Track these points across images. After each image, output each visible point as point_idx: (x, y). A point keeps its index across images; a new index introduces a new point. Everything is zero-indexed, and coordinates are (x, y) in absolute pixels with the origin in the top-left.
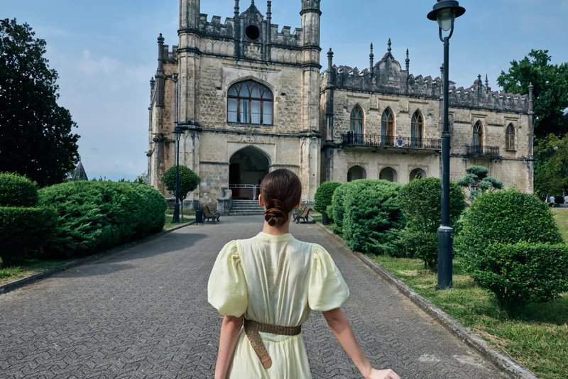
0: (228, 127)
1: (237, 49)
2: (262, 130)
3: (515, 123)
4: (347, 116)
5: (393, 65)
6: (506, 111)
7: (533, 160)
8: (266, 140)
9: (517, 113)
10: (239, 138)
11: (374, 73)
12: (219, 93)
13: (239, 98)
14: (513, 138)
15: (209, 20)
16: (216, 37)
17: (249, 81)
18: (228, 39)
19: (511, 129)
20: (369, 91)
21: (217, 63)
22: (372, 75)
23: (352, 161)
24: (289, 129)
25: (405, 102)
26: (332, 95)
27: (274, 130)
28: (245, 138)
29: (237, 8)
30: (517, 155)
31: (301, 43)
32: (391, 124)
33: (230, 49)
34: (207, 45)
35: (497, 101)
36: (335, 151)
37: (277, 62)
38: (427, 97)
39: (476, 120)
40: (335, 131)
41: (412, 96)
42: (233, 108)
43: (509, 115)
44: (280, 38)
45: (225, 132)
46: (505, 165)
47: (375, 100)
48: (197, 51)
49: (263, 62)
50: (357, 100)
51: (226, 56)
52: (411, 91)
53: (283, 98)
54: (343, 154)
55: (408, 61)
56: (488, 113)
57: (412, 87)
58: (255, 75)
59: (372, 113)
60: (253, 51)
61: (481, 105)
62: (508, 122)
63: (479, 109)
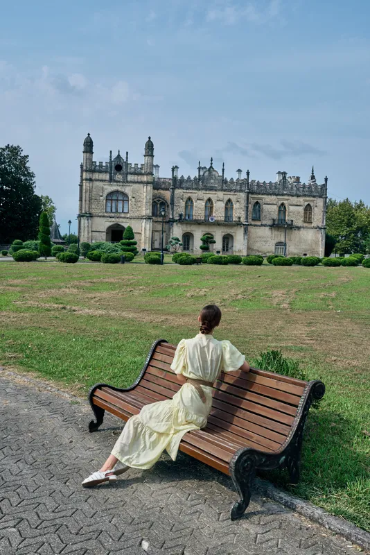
0: (106, 214)
1: (111, 177)
2: (123, 215)
3: (312, 204)
4: (183, 204)
5: (214, 173)
6: (305, 196)
7: (325, 229)
8: (124, 220)
9: (314, 197)
10: (110, 219)
11: (200, 179)
12: (101, 198)
13: (112, 200)
14: (310, 214)
15: (98, 164)
16: (100, 172)
17: (117, 192)
18: (106, 172)
19: (308, 208)
20: (196, 189)
21: (100, 184)
22: (199, 179)
23: (185, 229)
24: (136, 214)
25: (221, 194)
26: (173, 192)
27: (128, 215)
28: (113, 219)
29: (111, 157)
30: (313, 225)
31: (143, 171)
32: (212, 208)
33: (107, 177)
34: (96, 176)
35: (298, 189)
36: (175, 224)
37: (131, 182)
38: (236, 191)
39: (280, 203)
40: (175, 212)
41: (225, 190)
42: (109, 205)
43: (308, 198)
44: (133, 169)
45: (104, 217)
46: (302, 232)
47: (201, 194)
48: (91, 180)
49: (123, 182)
50: (189, 195)
51: (105, 181)
52: (225, 188)
53: (133, 200)
54: (179, 225)
55: (223, 170)
56: (290, 198)
57: (225, 185)
58: (119, 189)
59: (198, 201)
60: (119, 177)
61: (285, 192)
62: (306, 203)
63: (283, 195)
